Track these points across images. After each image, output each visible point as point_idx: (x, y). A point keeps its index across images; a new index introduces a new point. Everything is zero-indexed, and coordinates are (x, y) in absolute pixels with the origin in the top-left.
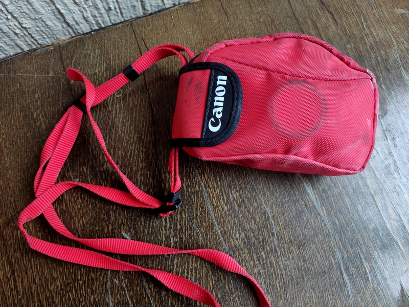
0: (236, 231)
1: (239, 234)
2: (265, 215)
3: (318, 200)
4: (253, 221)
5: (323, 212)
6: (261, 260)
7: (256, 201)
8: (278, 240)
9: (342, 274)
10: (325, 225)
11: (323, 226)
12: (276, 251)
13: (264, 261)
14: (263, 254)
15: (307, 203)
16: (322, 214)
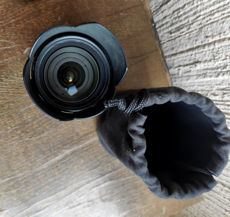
0: (32, 116)
1: (30, 118)
2: (42, 133)
3: (52, 163)
4: (38, 126)
5: (45, 166)
6: (15, 131)
7: (49, 128)
8: (27, 141)
9: (9, 177)
10: (37, 167)
11: (37, 166)
12: (21, 139)
13: (15, 133)
14: (19, 132)
15: (50, 157)
16: (44, 165)
